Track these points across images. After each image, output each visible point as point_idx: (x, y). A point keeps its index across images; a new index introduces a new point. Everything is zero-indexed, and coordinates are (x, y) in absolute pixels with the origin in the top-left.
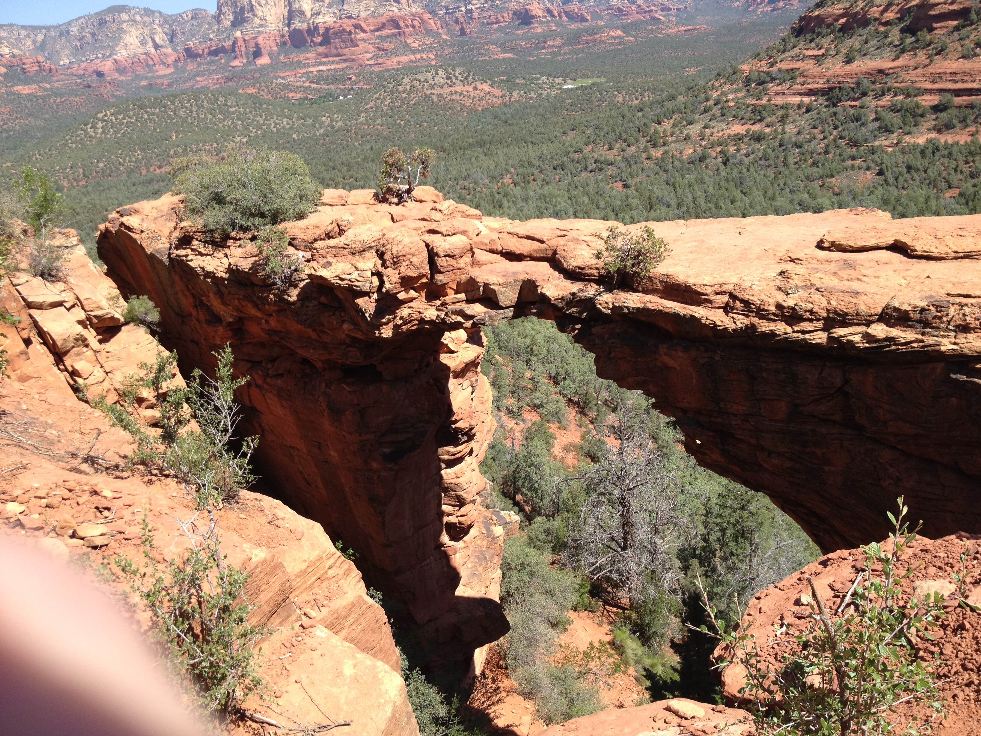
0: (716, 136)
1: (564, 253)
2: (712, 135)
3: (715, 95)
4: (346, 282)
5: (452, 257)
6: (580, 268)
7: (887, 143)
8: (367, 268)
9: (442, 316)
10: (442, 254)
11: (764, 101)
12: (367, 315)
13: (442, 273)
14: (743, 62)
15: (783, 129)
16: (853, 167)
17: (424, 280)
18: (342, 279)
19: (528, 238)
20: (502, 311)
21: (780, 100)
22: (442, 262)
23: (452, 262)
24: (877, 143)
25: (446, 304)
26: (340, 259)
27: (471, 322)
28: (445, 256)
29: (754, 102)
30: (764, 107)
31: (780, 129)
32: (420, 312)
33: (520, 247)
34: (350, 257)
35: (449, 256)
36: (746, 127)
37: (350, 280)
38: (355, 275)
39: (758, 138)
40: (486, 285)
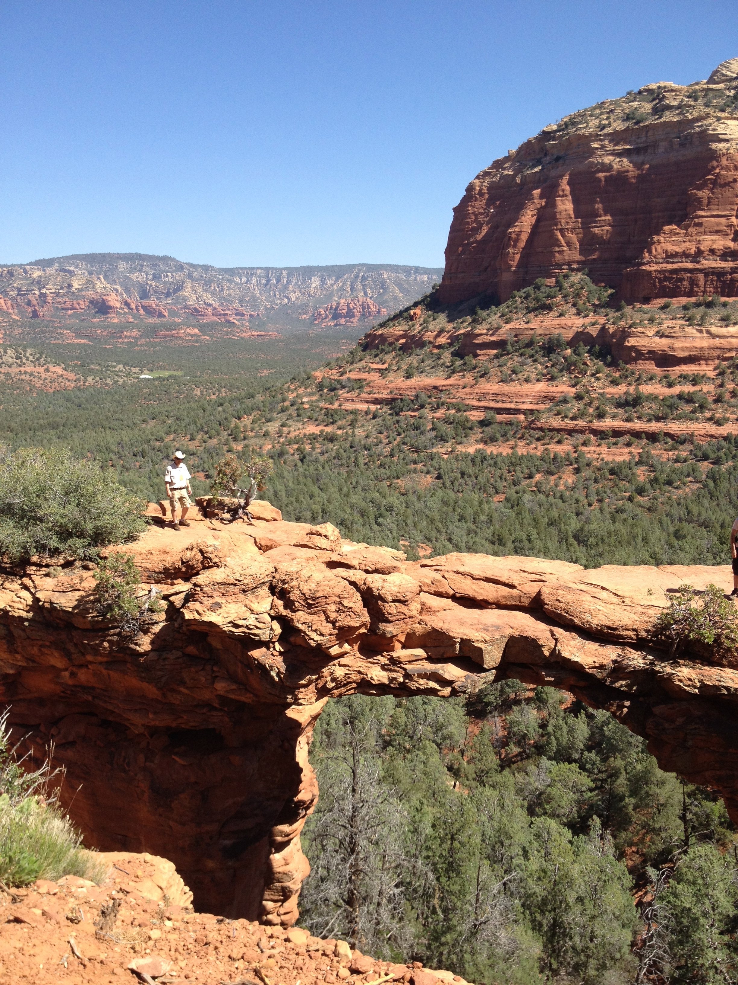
0: (293, 434)
1: (563, 606)
2: (289, 432)
3: (291, 396)
4: (241, 629)
5: (404, 602)
6: (609, 628)
7: (443, 450)
8: (264, 610)
9: (401, 680)
10: (390, 598)
11: (336, 406)
12: (273, 674)
13: (390, 622)
14: (316, 370)
15: (353, 432)
16: (415, 471)
17: (363, 630)
18: (237, 626)
19: (488, 580)
20: (483, 675)
21: (349, 406)
22: (390, 608)
23: (403, 608)
24: (435, 450)
25: (400, 662)
26: (229, 599)
27: (449, 689)
28: (394, 601)
29: (326, 406)
30: (336, 411)
31: (350, 432)
32: (360, 672)
33: (481, 591)
34: (242, 596)
35: (399, 601)
36: (321, 428)
37: (247, 627)
38: (251, 621)
39: (331, 439)
40: (465, 643)
